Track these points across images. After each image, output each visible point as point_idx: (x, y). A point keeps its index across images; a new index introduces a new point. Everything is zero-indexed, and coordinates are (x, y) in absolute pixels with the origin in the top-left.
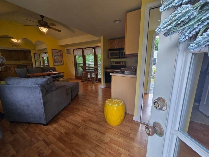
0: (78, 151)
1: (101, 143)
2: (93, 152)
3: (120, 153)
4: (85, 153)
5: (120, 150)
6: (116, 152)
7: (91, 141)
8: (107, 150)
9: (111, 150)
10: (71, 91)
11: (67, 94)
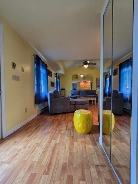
2: (52, 130)
3: (56, 139)
6: (55, 137)
10: (74, 104)
11: (70, 104)
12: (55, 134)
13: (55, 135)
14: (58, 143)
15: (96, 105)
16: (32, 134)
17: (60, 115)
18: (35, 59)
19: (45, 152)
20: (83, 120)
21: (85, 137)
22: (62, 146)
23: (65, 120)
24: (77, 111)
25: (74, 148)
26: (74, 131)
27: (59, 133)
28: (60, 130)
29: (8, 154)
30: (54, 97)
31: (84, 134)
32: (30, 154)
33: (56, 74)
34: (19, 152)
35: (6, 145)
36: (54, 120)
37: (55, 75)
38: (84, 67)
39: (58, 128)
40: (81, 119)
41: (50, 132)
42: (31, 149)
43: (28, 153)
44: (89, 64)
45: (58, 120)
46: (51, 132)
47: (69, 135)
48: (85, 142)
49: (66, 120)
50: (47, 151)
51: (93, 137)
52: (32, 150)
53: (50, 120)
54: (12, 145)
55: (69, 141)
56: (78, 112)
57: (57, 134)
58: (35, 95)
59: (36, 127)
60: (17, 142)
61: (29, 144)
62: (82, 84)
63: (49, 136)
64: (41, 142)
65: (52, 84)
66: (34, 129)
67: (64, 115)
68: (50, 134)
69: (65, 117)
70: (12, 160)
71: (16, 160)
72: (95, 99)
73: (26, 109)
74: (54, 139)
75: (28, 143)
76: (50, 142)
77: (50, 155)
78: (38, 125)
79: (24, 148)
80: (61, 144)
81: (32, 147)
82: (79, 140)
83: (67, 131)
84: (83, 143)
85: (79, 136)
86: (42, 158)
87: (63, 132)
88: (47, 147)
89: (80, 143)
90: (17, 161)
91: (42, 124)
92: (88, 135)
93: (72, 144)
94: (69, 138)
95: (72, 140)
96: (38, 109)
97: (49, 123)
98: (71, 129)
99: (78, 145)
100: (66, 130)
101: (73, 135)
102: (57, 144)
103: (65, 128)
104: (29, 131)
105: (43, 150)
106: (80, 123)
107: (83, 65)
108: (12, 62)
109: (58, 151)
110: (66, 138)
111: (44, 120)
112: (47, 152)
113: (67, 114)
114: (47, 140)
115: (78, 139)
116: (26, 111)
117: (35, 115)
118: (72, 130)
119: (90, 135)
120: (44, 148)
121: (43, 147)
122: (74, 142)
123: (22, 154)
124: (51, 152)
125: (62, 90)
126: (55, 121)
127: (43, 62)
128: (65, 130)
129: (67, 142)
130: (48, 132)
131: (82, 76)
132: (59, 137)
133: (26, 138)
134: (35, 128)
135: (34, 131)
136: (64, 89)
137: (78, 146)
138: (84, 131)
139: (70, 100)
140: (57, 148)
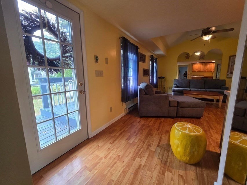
0: (137, 134)
1: (147, 145)
2: (138, 141)
3: (141, 158)
4: (136, 137)
5: (144, 158)
6: (141, 154)
7: (147, 138)
8: (142, 148)
9: (142, 151)
10: (176, 105)
11: (169, 106)
12: (141, 148)
13: (141, 150)
14: (143, 164)
15: (221, 108)
16: (115, 140)
17: (153, 120)
18: (121, 43)
19: (125, 171)
20: (185, 143)
21: (186, 169)
22: (148, 172)
23: (158, 129)
24: (176, 124)
25: (165, 182)
26: (170, 152)
27: (147, 149)
28: (149, 145)
29: (91, 159)
30: (146, 94)
31: (186, 163)
32: (109, 168)
33: (152, 57)
34: (100, 161)
35: (91, 148)
36: (143, 125)
37: (150, 57)
38: (203, 39)
39: (147, 140)
40: (182, 141)
41: (135, 144)
42: (112, 161)
43: (108, 166)
44: (214, 32)
45: (149, 127)
46: (137, 144)
47: (161, 156)
48: (184, 178)
49: (160, 130)
50: (128, 171)
51: (203, 175)
52: (113, 163)
53: (138, 124)
54: (95, 150)
55: (158, 167)
56: (179, 128)
57: (144, 150)
58: (121, 90)
59: (121, 132)
60: (100, 147)
61: (111, 155)
62: (197, 66)
63: (133, 150)
64: (123, 155)
65: (146, 72)
66: (118, 135)
67: (159, 120)
68: (136, 147)
69: (160, 123)
70: (93, 169)
71: (96, 169)
72: (221, 98)
73: (111, 108)
74: (139, 156)
75: (110, 152)
76: (134, 159)
77: (131, 179)
78: (123, 130)
79: (105, 158)
80: (147, 168)
81: (113, 159)
82: (176, 170)
83: (159, 149)
84: (181, 180)
85: (176, 164)
86: (121, 180)
87: (153, 148)
88: (129, 166)
89: (176, 177)
90: (97, 172)
91: (128, 128)
92: (193, 168)
93: (162, 174)
94: (160, 162)
95: (164, 168)
96: (125, 108)
97: (137, 130)
98: (165, 146)
99: (172, 179)
100: (158, 146)
101: (167, 159)
102: (142, 167)
103: (156, 143)
104: (113, 135)
105: (124, 168)
106: (180, 146)
107: (202, 36)
108: (95, 56)
109: (141, 179)
110: (156, 160)
111: (131, 123)
112: (128, 174)
113: (163, 120)
114: (131, 155)
115: (173, 168)
116: (111, 111)
117: (121, 114)
118: (167, 150)
119: (198, 168)
120: (125, 165)
121: (125, 163)
122: (166, 172)
123: (102, 164)
124: (132, 176)
125: (161, 79)
126: (144, 127)
127: (132, 44)
128: (155, 147)
129: (155, 167)
130: (134, 144)
131: (198, 54)
132: (146, 155)
133: (108, 145)
134: (119, 133)
135: (117, 138)
136: (164, 78)
137: (172, 182)
138: (186, 159)
139: (170, 99)
140: (141, 172)
